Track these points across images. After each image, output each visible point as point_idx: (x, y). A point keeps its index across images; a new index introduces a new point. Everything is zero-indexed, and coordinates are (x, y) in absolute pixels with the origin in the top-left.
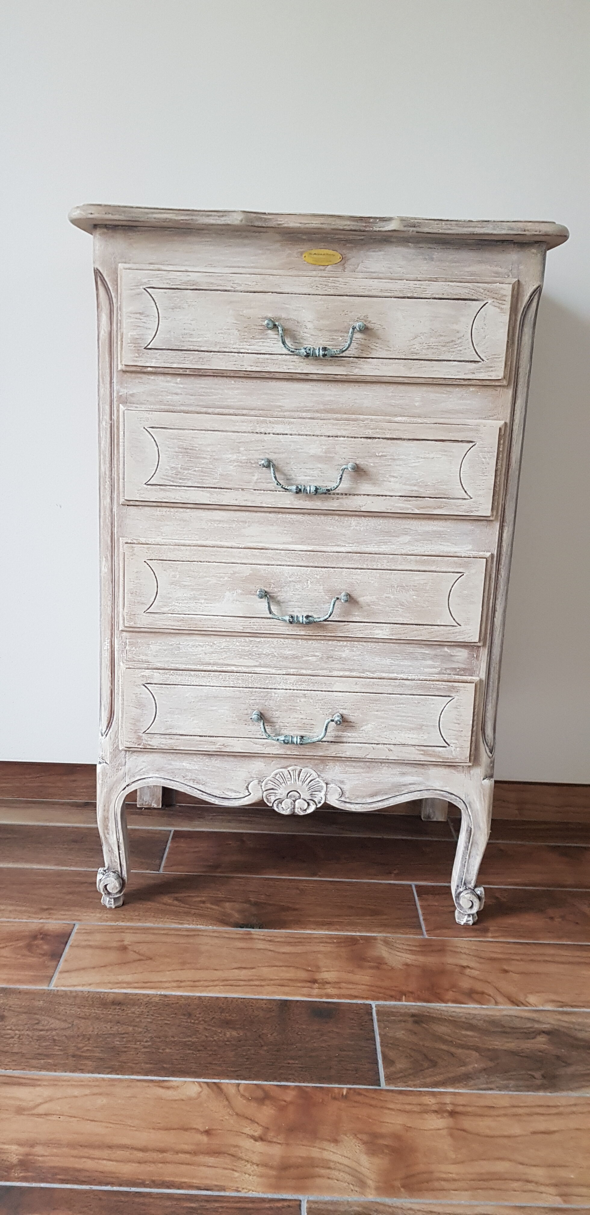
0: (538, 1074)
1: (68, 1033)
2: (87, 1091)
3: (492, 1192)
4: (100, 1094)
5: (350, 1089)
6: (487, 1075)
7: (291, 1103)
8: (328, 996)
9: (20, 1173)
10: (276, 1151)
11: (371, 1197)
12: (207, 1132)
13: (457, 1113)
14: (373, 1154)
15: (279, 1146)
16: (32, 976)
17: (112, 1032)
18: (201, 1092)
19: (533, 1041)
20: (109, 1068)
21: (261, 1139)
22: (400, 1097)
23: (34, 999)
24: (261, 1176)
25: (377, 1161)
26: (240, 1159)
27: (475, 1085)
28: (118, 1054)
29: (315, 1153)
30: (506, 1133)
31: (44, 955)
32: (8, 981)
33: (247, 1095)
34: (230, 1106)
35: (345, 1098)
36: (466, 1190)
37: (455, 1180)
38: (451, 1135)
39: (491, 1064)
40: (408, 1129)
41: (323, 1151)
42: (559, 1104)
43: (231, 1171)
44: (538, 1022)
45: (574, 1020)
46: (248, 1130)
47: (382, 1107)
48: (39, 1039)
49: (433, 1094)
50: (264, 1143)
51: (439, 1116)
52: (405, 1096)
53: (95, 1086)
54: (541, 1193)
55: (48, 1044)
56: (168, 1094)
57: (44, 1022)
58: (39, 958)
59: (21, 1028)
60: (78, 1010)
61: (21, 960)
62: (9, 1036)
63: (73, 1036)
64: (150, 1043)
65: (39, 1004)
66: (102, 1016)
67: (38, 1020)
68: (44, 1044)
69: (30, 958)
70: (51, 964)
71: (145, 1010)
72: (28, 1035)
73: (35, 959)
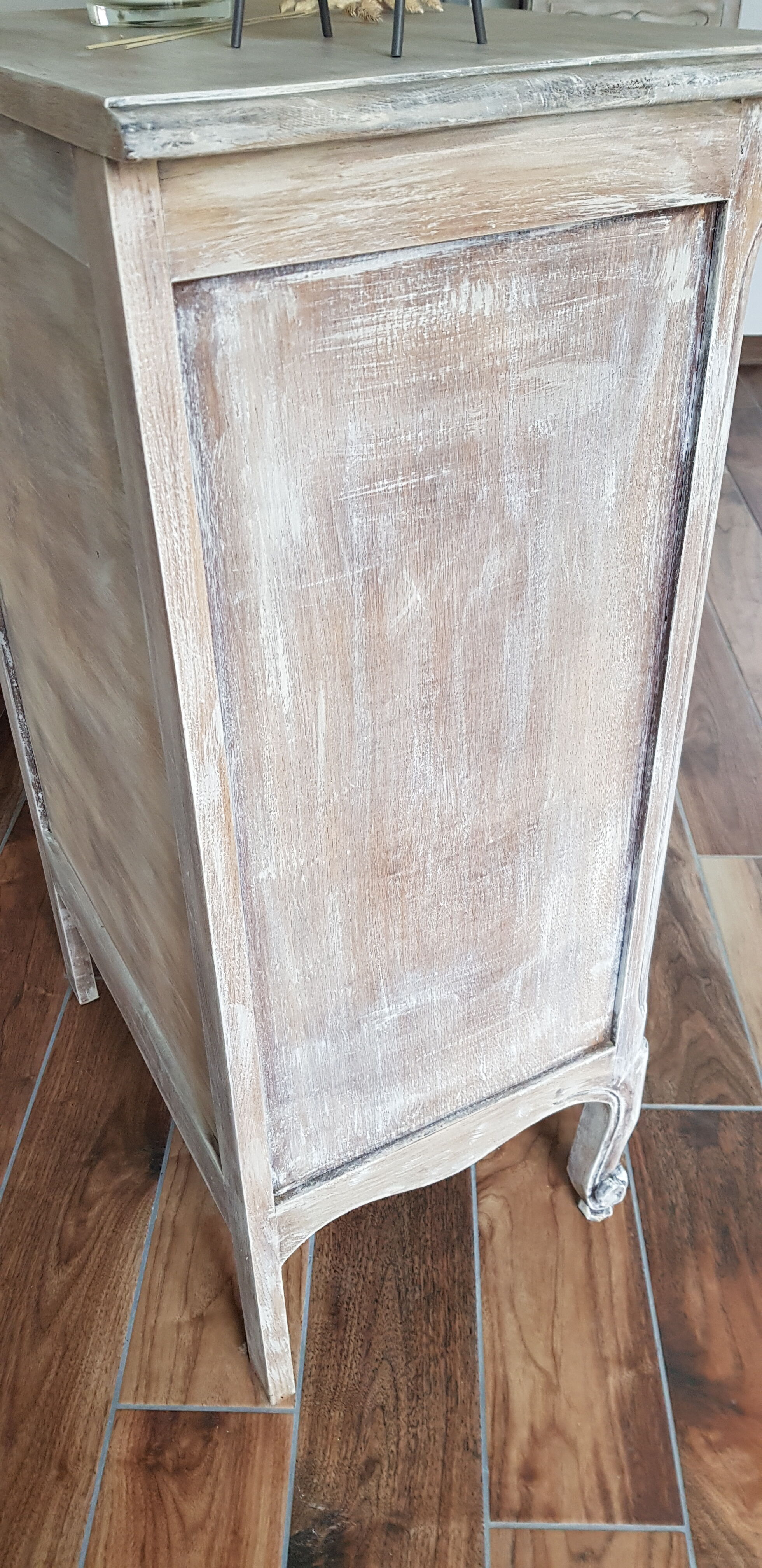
1: (400, 1362)
2: (509, 1316)
4: (512, 1300)
9: (647, 1363)
12: (554, 1186)
17: (397, 1305)
18: (495, 1195)
20: (464, 1298)
21: (555, 1138)
28: (439, 1292)
31: (208, 1439)
32: (277, 1481)
34: (513, 1166)
48: (415, 1395)
53: (498, 1308)
55: (424, 1383)
56: (502, 1228)
57: (380, 1399)
58: (217, 1444)
59: (392, 1429)
60: (351, 1358)
61: (222, 1474)
62: (413, 1442)
63: (408, 1354)
64: (416, 1258)
65: (337, 1416)
66: (363, 1323)
67: (374, 1410)
68: (426, 1388)
69: (216, 1460)
70: (233, 1422)
71: (350, 1270)
72: (408, 1415)
73: (219, 1451)
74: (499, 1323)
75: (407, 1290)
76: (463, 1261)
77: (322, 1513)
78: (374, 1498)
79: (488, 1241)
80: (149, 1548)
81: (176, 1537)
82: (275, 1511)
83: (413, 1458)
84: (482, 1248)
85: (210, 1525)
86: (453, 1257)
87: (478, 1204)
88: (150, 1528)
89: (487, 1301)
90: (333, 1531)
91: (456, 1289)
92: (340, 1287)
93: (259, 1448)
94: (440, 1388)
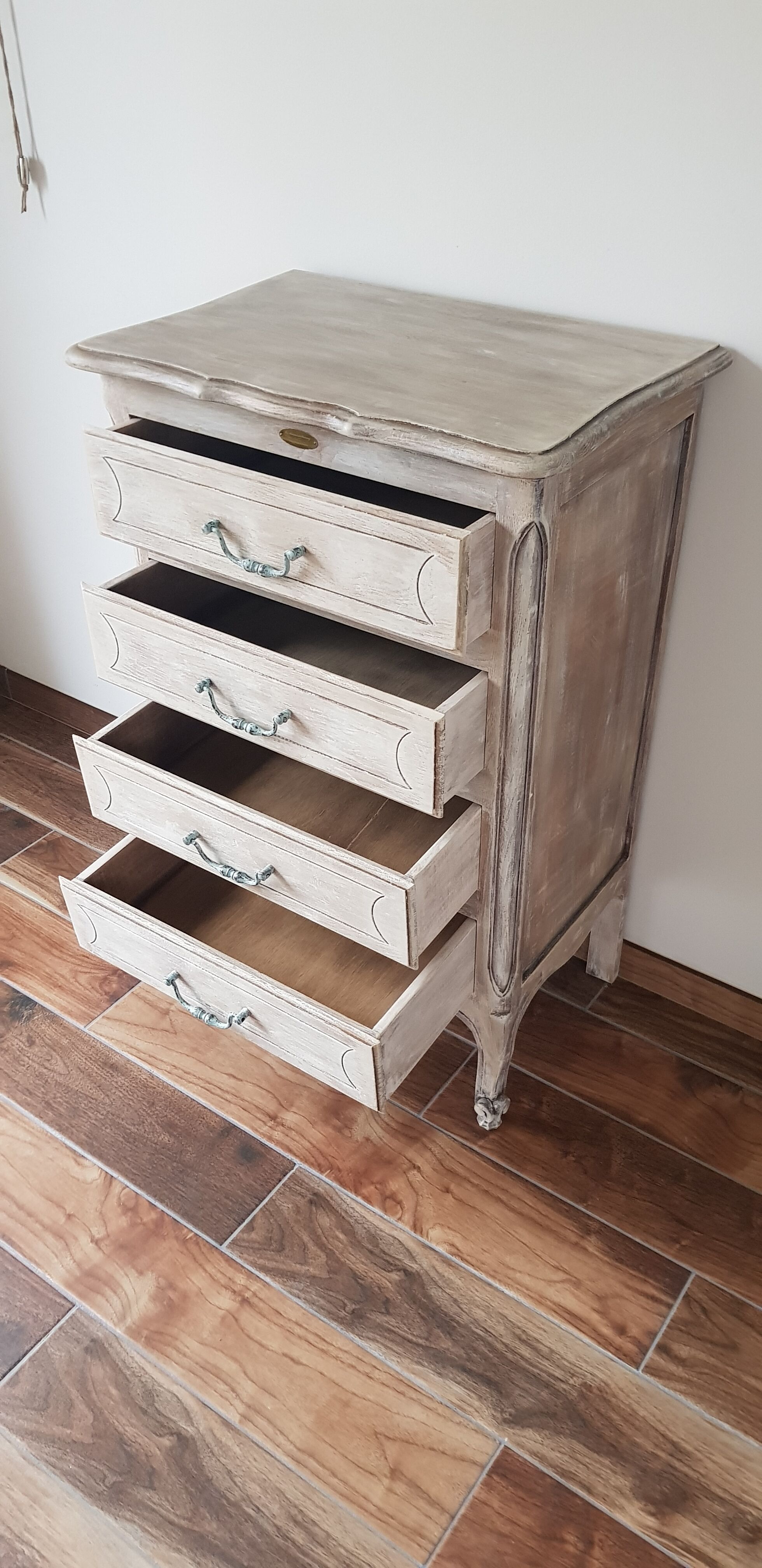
0: (350, 1307)
1: (60, 1079)
2: (29, 1138)
3: (198, 1381)
4: (34, 1146)
5: (196, 1235)
6: (310, 1283)
7: (144, 1224)
8: (270, 1139)
10: (96, 1256)
11: (119, 1331)
12: (69, 1217)
13: (249, 1303)
14: (154, 1300)
15: (102, 1254)
16: (82, 1011)
17: (88, 1093)
18: (97, 1179)
19: (384, 1273)
20: (59, 1126)
21: (96, 1242)
22: (223, 1264)
23: (64, 1035)
24: (68, 1271)
25: (151, 1306)
26: (69, 1250)
27: (291, 1287)
28: (75, 1116)
29: (119, 1275)
30: (264, 1342)
31: (107, 994)
32: (63, 1009)
33: (122, 1199)
34: (103, 1203)
35: (185, 1241)
36: (183, 1367)
37: (185, 1355)
38: (223, 1319)
39: (325, 1275)
40: (200, 1293)
41: (125, 1276)
42: (334, 1343)
43: (54, 1256)
44: (413, 1258)
45: (446, 1274)
46: (94, 1231)
47: (200, 1265)
48: (40, 1076)
49: (250, 1274)
50: (96, 1247)
51: (233, 1297)
52: (227, 1266)
53: (38, 1136)
54: (232, 1405)
55: (40, 1082)
56: (75, 1170)
57: (53, 1061)
58: (102, 995)
59: (36, 1059)
60: (84, 1061)
61: (87, 992)
62: (22, 1063)
63: (60, 1084)
64: (103, 1117)
65: (65, 1042)
66: (94, 1074)
67: (52, 1056)
68: (37, 1082)
69: (95, 993)
70: (105, 1005)
71: (127, 1084)
72: (35, 1068)
73: (98, 995)
74: (31, 1132)
75: (90, 1102)
76: (78, 1138)
77: (34, 1017)
78: (18, 1037)
79: (74, 1156)
80: (86, 959)
81: (80, 969)
82: (52, 1003)
83: (17, 1059)
84: (74, 1152)
85: (72, 980)
86: (85, 1134)
87: (100, 1168)
88: (92, 962)
89: (46, 1135)
90: (23, 1017)
91: (66, 1125)
92: (123, 1075)
93: (84, 1009)
94: (30, 1087)
